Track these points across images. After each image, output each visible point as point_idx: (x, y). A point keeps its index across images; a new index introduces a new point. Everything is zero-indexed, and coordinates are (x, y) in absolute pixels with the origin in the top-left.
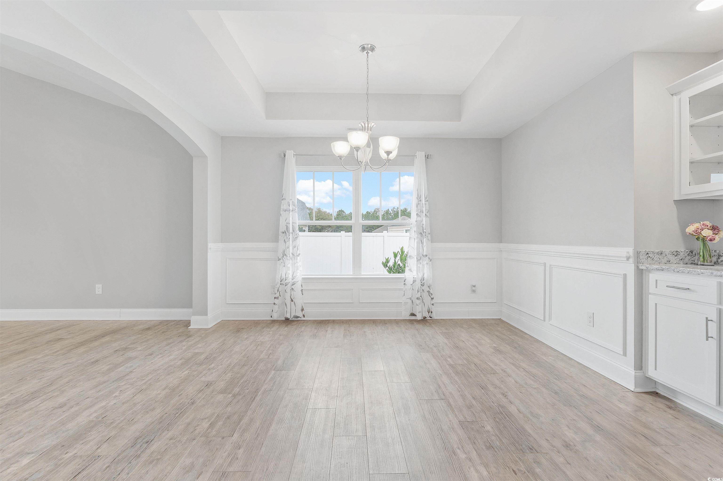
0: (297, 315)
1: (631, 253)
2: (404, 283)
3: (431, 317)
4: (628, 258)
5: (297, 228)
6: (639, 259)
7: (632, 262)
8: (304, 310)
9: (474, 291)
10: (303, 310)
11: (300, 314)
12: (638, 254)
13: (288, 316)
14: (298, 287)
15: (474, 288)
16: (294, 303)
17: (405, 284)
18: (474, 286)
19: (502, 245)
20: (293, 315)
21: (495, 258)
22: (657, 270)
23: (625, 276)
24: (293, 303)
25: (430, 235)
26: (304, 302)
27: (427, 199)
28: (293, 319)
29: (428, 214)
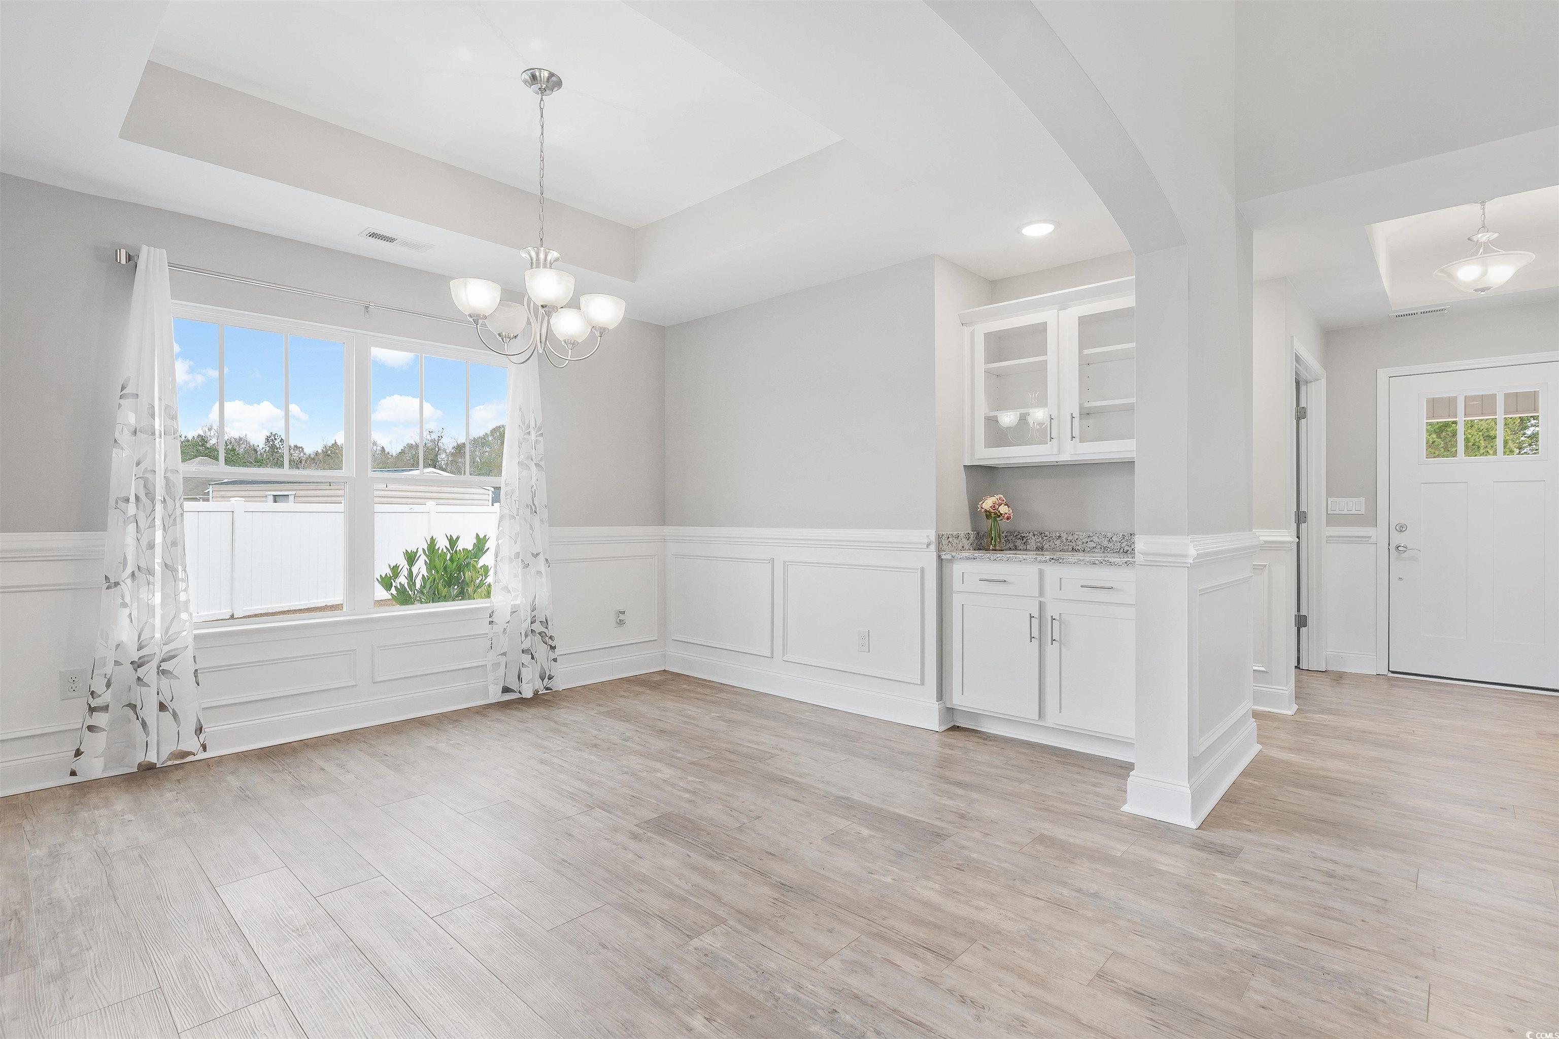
0: (184, 747)
1: (933, 538)
2: (491, 619)
3: (547, 689)
4: (928, 545)
5: (180, 489)
6: (941, 546)
7: (934, 550)
8: (203, 729)
9: (621, 623)
10: (199, 730)
11: (191, 743)
12: (939, 537)
13: (152, 758)
14: (183, 666)
15: (622, 617)
16: (175, 715)
17: (491, 623)
18: (623, 613)
19: (667, 530)
20: (166, 751)
21: (655, 556)
22: (968, 558)
23: (923, 570)
24: (167, 716)
25: (547, 510)
26: (204, 706)
27: (541, 432)
28: (169, 763)
29: (542, 464)
